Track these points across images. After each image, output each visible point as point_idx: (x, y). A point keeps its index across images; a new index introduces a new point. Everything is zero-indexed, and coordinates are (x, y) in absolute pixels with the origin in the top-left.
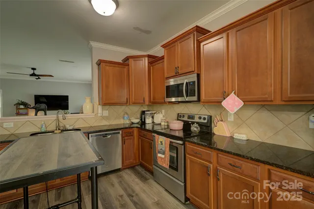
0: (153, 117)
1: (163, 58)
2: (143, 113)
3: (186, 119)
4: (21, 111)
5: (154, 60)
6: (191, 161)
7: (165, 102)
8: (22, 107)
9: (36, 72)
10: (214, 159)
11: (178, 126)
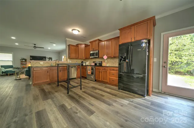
0: (85, 63)
1: (89, 45)
2: (82, 62)
3: (96, 63)
4: (23, 63)
5: (86, 46)
6: (97, 71)
7: (90, 58)
8: (24, 61)
9: (36, 46)
10: (101, 69)
11: (93, 64)
